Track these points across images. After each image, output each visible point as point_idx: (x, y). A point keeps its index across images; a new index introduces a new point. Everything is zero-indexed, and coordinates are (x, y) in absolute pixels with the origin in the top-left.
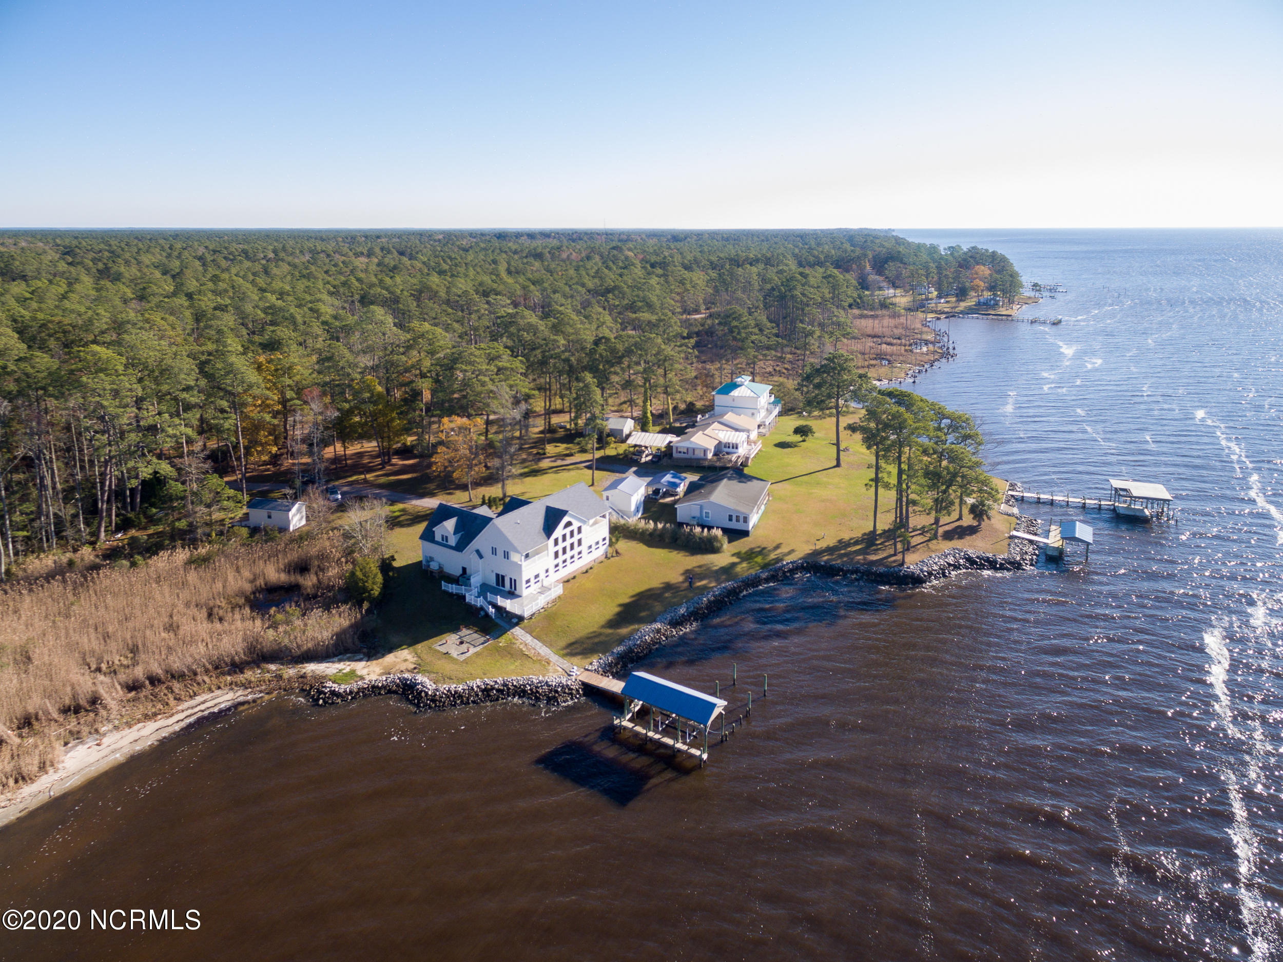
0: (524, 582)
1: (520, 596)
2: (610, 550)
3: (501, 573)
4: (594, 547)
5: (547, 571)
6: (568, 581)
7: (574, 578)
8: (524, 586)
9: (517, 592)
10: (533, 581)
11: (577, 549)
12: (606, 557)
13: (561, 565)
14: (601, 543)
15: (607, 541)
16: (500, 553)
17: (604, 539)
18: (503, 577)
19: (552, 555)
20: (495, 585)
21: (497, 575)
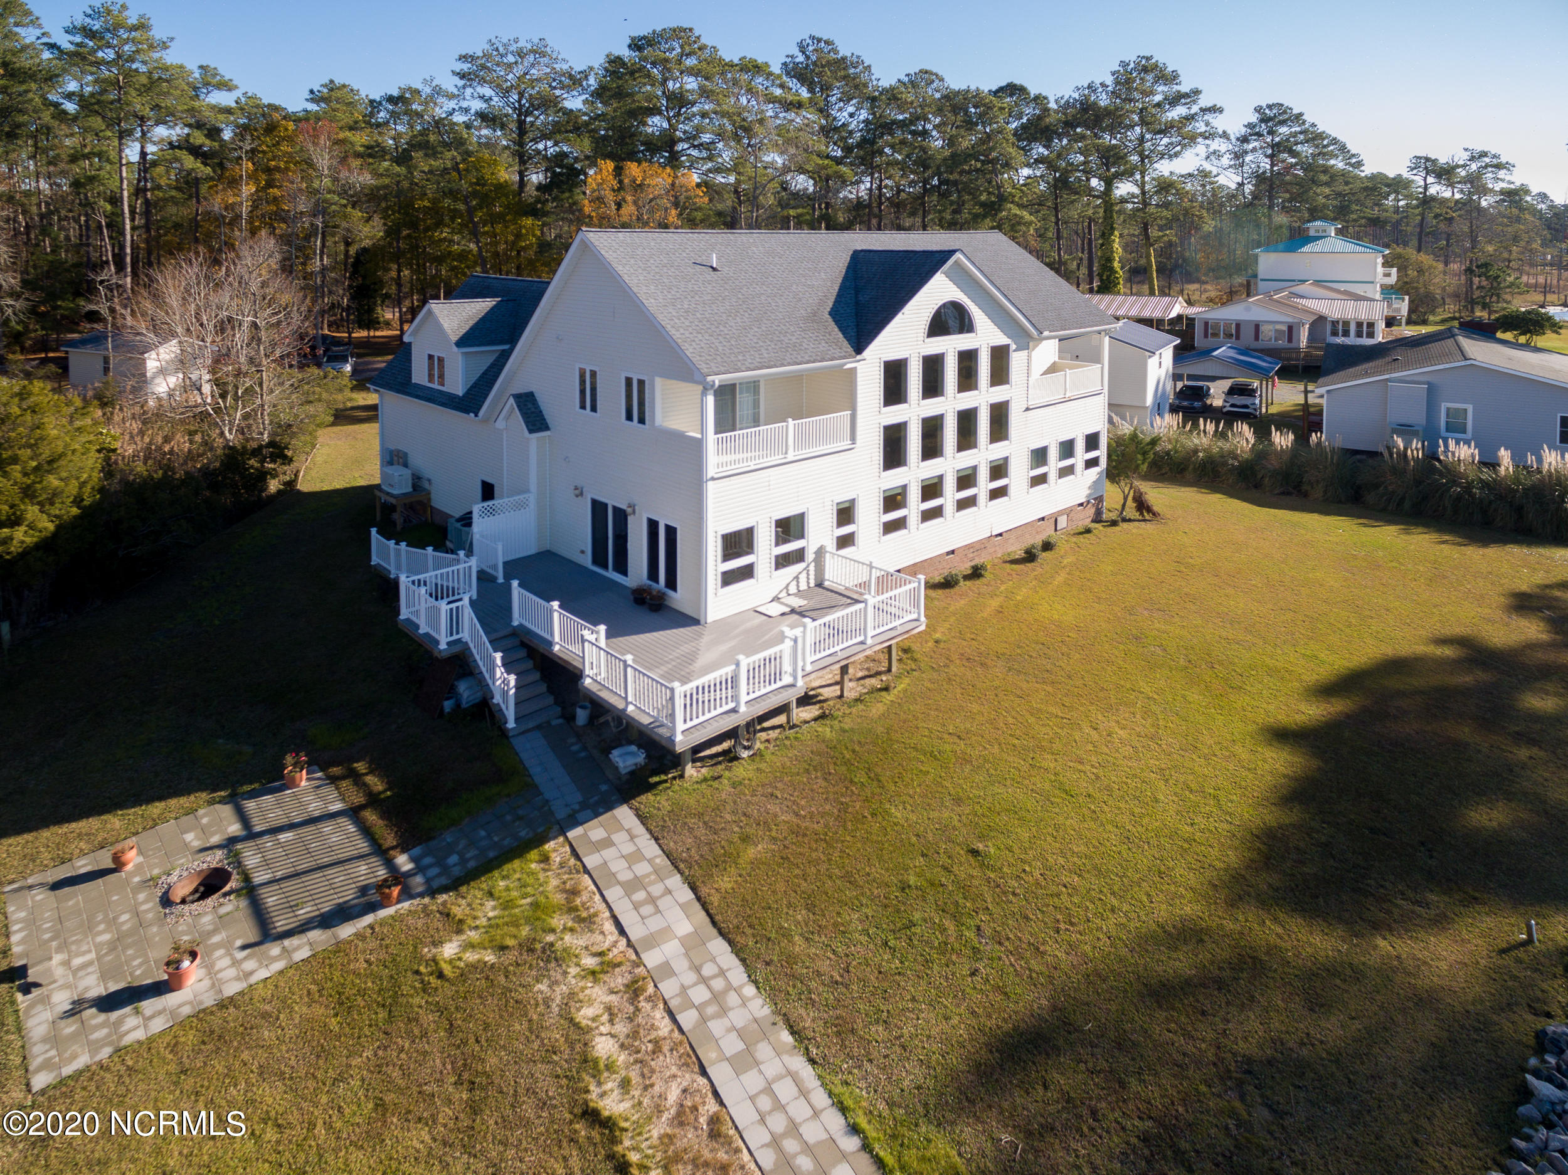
0: (713, 548)
1: (690, 621)
2: (1114, 495)
3: (614, 499)
4: (1054, 463)
5: (845, 514)
6: (947, 584)
7: (976, 573)
8: (715, 565)
9: (679, 599)
10: (766, 548)
11: (984, 453)
12: (1098, 519)
13: (915, 505)
14: (1081, 455)
15: (1102, 453)
16: (612, 397)
17: (1092, 441)
18: (621, 516)
19: (872, 444)
20: (587, 560)
21: (599, 508)
